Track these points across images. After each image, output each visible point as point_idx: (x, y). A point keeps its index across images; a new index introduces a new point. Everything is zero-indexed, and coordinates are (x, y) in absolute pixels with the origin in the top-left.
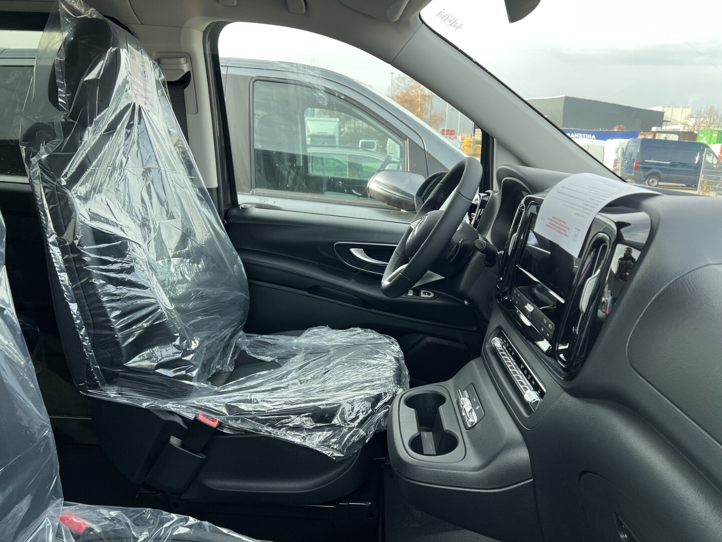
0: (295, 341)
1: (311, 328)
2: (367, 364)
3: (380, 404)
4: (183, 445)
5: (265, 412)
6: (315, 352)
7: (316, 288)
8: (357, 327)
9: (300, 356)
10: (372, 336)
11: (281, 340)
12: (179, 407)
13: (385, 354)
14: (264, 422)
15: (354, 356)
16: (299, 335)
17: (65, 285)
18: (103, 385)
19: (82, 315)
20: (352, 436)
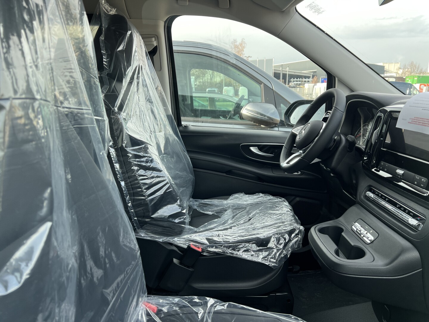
0: (225, 202)
1: (234, 194)
2: (274, 214)
3: (293, 235)
4: (181, 263)
5: (229, 241)
6: (238, 208)
7: (229, 171)
8: (260, 193)
9: (229, 211)
10: (269, 198)
11: (215, 201)
12: (181, 240)
13: (283, 207)
14: (229, 247)
15: (263, 209)
16: (227, 199)
17: (117, 171)
18: (138, 228)
19: (127, 188)
20: (280, 254)
